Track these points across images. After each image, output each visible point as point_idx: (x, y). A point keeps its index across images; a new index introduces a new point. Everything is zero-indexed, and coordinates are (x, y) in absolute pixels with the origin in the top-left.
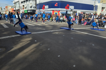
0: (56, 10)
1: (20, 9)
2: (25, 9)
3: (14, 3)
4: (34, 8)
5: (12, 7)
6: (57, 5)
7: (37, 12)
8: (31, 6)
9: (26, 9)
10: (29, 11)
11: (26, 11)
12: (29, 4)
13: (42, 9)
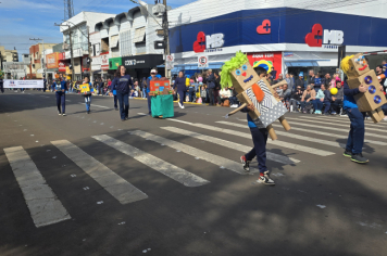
0: (264, 53)
1: (92, 55)
2: (111, 55)
3: (65, 32)
4: (157, 47)
5: (55, 48)
6: (266, 27)
7: (171, 63)
8: (141, 39)
9: (119, 54)
10: (130, 63)
11: (116, 60)
12: (133, 30)
13: (190, 49)
